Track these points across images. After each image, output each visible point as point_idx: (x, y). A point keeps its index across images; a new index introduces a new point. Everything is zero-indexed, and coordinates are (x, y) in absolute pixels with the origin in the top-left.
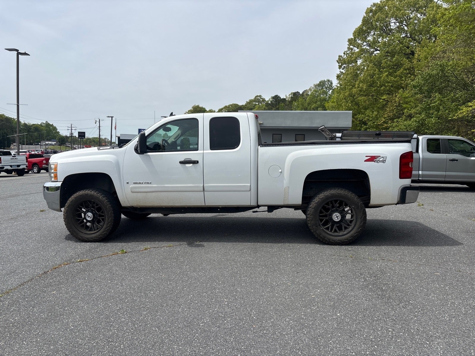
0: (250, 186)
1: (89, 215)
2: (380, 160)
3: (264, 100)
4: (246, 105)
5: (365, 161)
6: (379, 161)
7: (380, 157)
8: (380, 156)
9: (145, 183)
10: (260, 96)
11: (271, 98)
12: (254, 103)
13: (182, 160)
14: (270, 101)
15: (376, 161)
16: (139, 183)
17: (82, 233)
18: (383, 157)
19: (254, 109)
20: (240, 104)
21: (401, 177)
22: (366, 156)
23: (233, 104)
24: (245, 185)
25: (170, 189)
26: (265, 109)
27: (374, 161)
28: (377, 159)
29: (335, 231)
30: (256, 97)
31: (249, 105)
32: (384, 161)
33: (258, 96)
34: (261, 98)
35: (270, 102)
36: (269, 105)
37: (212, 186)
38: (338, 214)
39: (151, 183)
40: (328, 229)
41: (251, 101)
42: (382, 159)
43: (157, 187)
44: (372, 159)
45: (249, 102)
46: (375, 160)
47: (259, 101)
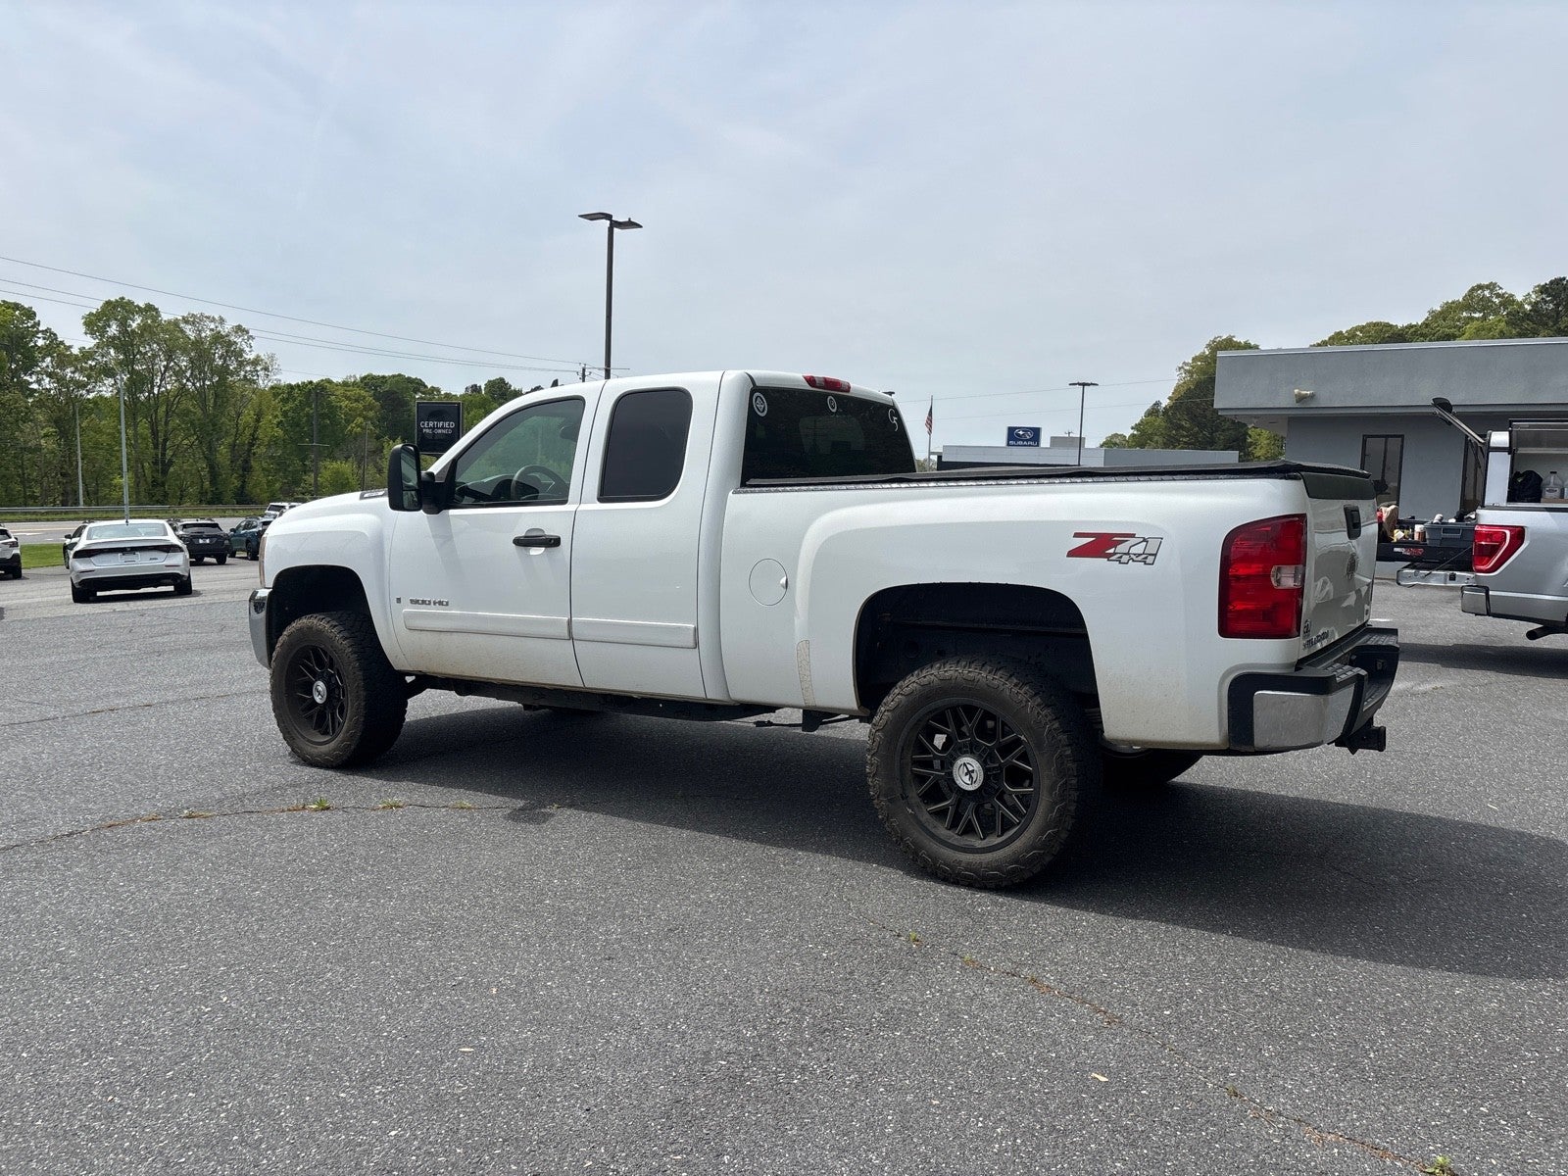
0: (696, 630)
1: (320, 689)
2: (1133, 550)
3: (1508, 301)
4: (1426, 324)
5: (1073, 553)
6: (1128, 554)
7: (1132, 541)
8: (1133, 536)
9: (435, 603)
10: (1492, 287)
11: (1535, 292)
12: (1465, 314)
13: (522, 533)
14: (1530, 303)
15: (1115, 554)
16: (424, 602)
17: (304, 738)
18: (1145, 540)
19: (1460, 336)
20: (1400, 321)
21: (1229, 627)
22: (1077, 535)
23: (1369, 325)
24: (679, 627)
25: (489, 627)
26: (1502, 335)
27: (1108, 556)
28: (1121, 548)
29: (969, 830)
30: (1473, 290)
31: (1441, 322)
32: (1147, 558)
33: (1480, 287)
34: (1498, 296)
35: (1528, 307)
36: (1522, 320)
37: (590, 623)
38: (974, 764)
39: (447, 604)
40: (940, 814)
41: (1450, 309)
42: (1139, 549)
43: (460, 617)
44: (1099, 545)
45: (1441, 313)
46: (1111, 551)
47: (1485, 306)
